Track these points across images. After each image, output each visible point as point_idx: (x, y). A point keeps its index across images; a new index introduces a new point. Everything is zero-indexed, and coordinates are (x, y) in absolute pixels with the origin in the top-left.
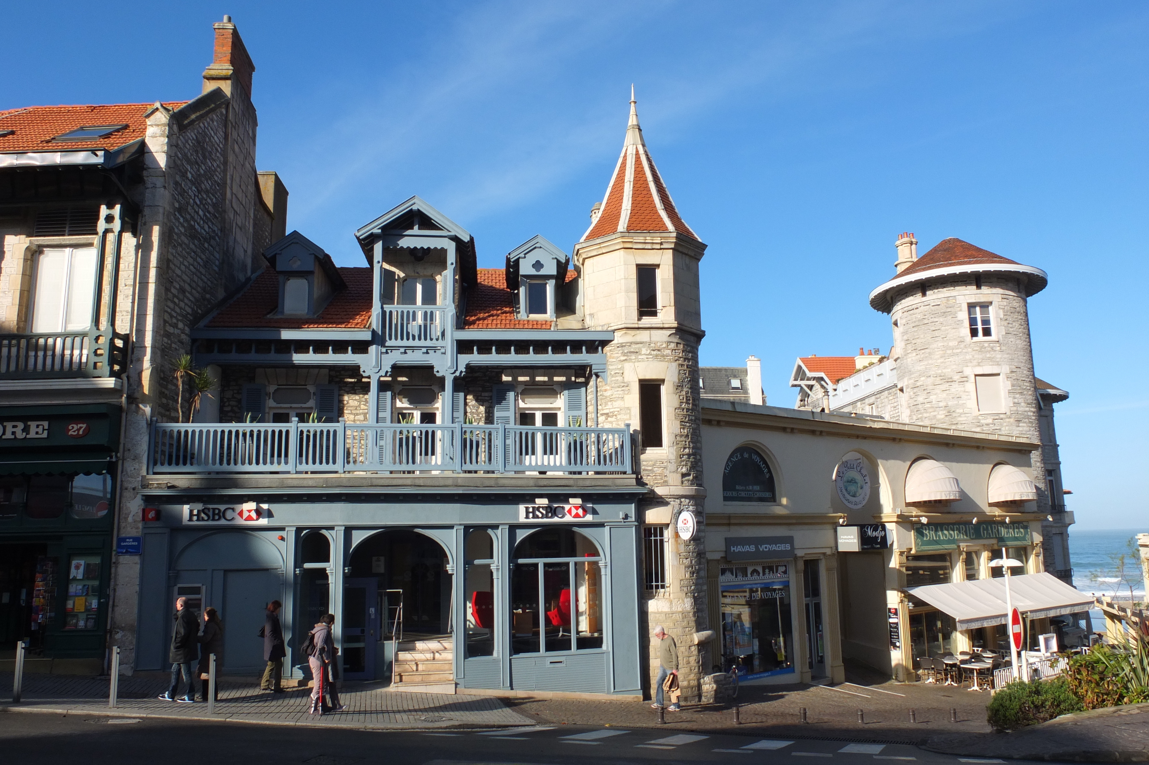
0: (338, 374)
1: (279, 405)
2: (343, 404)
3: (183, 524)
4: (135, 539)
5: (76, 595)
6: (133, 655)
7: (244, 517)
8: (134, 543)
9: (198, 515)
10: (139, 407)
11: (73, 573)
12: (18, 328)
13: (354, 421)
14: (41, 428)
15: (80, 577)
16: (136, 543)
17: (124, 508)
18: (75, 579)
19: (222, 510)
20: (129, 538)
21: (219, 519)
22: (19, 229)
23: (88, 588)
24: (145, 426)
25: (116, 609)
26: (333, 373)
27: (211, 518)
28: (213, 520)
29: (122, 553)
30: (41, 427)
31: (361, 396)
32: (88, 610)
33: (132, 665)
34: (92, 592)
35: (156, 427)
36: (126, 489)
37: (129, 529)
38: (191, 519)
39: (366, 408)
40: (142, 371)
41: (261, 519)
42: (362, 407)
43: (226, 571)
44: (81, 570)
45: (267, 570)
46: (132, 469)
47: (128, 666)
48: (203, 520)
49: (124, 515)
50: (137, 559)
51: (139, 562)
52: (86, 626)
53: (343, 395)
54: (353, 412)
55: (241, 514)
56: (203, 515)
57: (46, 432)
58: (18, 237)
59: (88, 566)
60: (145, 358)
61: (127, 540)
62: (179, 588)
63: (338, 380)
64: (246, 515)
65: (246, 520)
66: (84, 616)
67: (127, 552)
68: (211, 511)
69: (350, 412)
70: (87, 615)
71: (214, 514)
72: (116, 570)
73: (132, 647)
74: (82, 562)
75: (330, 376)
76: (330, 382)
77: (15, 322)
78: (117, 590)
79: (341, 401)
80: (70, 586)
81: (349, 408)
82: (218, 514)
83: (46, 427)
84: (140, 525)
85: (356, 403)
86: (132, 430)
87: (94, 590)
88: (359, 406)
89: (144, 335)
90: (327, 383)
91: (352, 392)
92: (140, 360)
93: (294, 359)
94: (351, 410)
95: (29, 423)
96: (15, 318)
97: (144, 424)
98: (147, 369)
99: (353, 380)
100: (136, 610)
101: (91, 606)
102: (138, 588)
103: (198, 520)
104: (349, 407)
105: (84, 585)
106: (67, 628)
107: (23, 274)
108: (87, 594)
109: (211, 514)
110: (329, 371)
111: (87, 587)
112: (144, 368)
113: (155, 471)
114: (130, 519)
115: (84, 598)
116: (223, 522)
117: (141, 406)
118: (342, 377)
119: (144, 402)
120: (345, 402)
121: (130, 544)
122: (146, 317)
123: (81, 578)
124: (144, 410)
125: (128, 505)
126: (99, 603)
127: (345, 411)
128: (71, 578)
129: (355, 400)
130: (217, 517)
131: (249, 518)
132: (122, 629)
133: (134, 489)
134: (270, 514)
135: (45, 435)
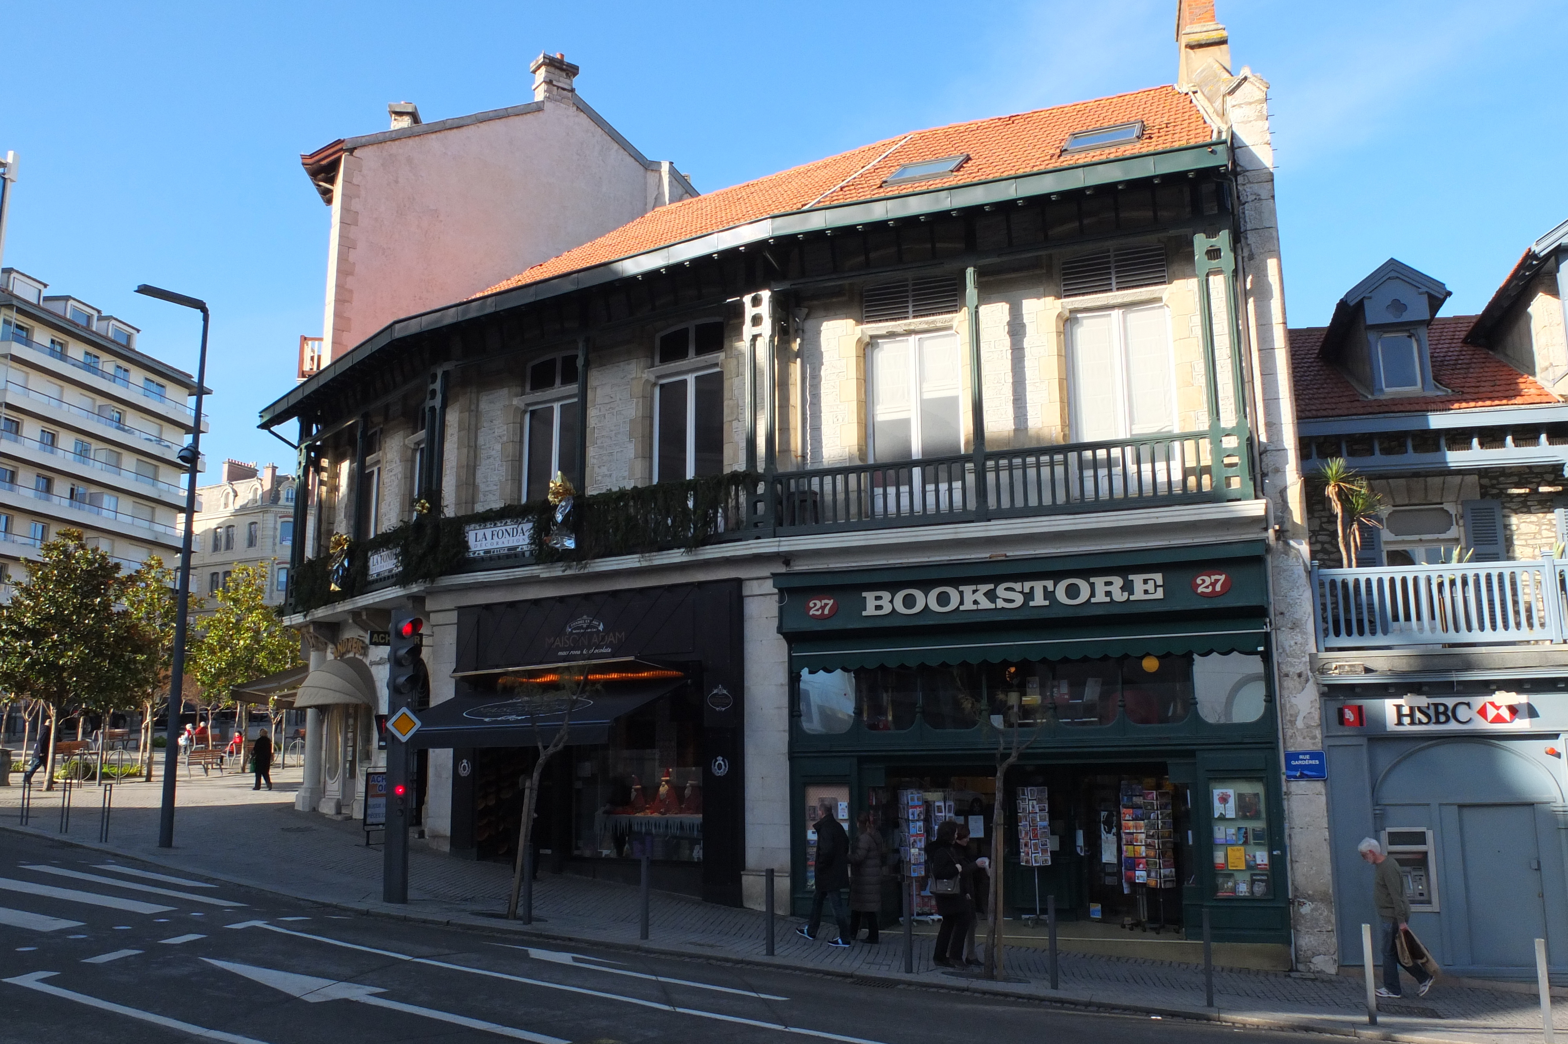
0: (1495, 482)
1: (1400, 538)
2: (1511, 530)
3: (1388, 729)
4: (1313, 755)
5: (1227, 844)
6: (1334, 940)
7: (1490, 718)
8: (1313, 762)
9: (1411, 715)
10: (1288, 544)
11: (1218, 809)
12: (1064, 435)
13: (1534, 557)
14: (1151, 585)
15: (1231, 814)
16: (1317, 762)
17: (1288, 706)
18: (1222, 818)
19: (1451, 706)
20: (1304, 754)
21: (1447, 720)
22: (1042, 289)
23: (1246, 833)
24: (1304, 574)
25: (1296, 866)
26: (1485, 481)
27: (1434, 720)
28: (1438, 722)
29: (1295, 777)
30: (1151, 583)
31: (1541, 515)
32: (1251, 866)
33: (1335, 957)
34: (1254, 839)
35: (1319, 576)
36: (1287, 675)
37: (1300, 739)
38: (1400, 723)
39: (1553, 534)
40: (1286, 488)
41: (1517, 720)
42: (1545, 533)
43: (1461, 806)
44: (1232, 803)
45: (1532, 804)
46: (1292, 643)
47: (1327, 958)
48: (1421, 723)
49: (1288, 718)
50: (1319, 786)
51: (1324, 791)
52: (1252, 893)
53: (1509, 516)
54: (1529, 542)
55: (1483, 712)
56: (1418, 715)
57: (1160, 590)
58: (1043, 300)
59: (1240, 797)
60: (1287, 466)
61: (1301, 757)
62: (1389, 833)
63: (1495, 491)
64: (1491, 713)
65: (1492, 722)
66: (1247, 876)
67: (1303, 776)
68: (1432, 707)
69: (1523, 543)
70: (1252, 875)
71: (1437, 713)
72: (1289, 805)
73: (1330, 928)
74: (1231, 792)
75: (1482, 486)
76: (1483, 496)
77: (1059, 428)
78: (1293, 836)
79: (1507, 527)
80: (1216, 828)
81: (1523, 537)
82: (1445, 713)
83: (1160, 582)
84: (1318, 733)
85: (1533, 528)
86: (1282, 581)
87: (1257, 836)
88: (1540, 532)
89: (1280, 431)
90: (1478, 497)
91: (1525, 510)
92: (1279, 471)
93: (1448, 460)
94: (1526, 540)
95: (1131, 577)
96: (1058, 421)
97: (1301, 571)
98: (1294, 484)
99: (1522, 491)
100: (1328, 869)
101: (1255, 861)
102: (1327, 834)
103: (1412, 723)
104: (1522, 534)
105: (1239, 829)
106: (1220, 894)
107: (1059, 355)
108: (1246, 843)
109: (1432, 712)
110: (1479, 479)
111: (1244, 830)
112: (1288, 483)
113: (1329, 645)
114: (1300, 724)
115: (1242, 848)
116: (1453, 726)
117: (1292, 543)
118: (1501, 486)
119: (1295, 537)
120: (1514, 528)
121: (1306, 762)
122: (1279, 403)
123: (1234, 816)
124: (1298, 550)
125: (1294, 700)
126: (1271, 857)
127: (1516, 542)
128: (1216, 816)
129: (1531, 522)
130: (1442, 718)
131: (1498, 719)
132: (1311, 899)
133: (1300, 675)
134: (1532, 713)
135: (1160, 594)
